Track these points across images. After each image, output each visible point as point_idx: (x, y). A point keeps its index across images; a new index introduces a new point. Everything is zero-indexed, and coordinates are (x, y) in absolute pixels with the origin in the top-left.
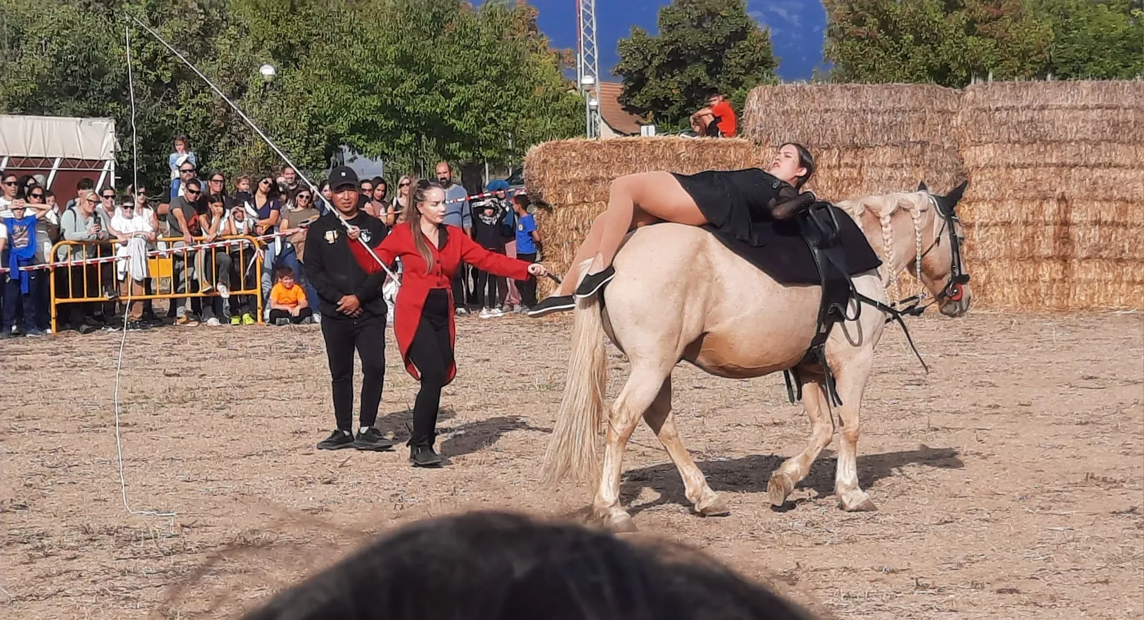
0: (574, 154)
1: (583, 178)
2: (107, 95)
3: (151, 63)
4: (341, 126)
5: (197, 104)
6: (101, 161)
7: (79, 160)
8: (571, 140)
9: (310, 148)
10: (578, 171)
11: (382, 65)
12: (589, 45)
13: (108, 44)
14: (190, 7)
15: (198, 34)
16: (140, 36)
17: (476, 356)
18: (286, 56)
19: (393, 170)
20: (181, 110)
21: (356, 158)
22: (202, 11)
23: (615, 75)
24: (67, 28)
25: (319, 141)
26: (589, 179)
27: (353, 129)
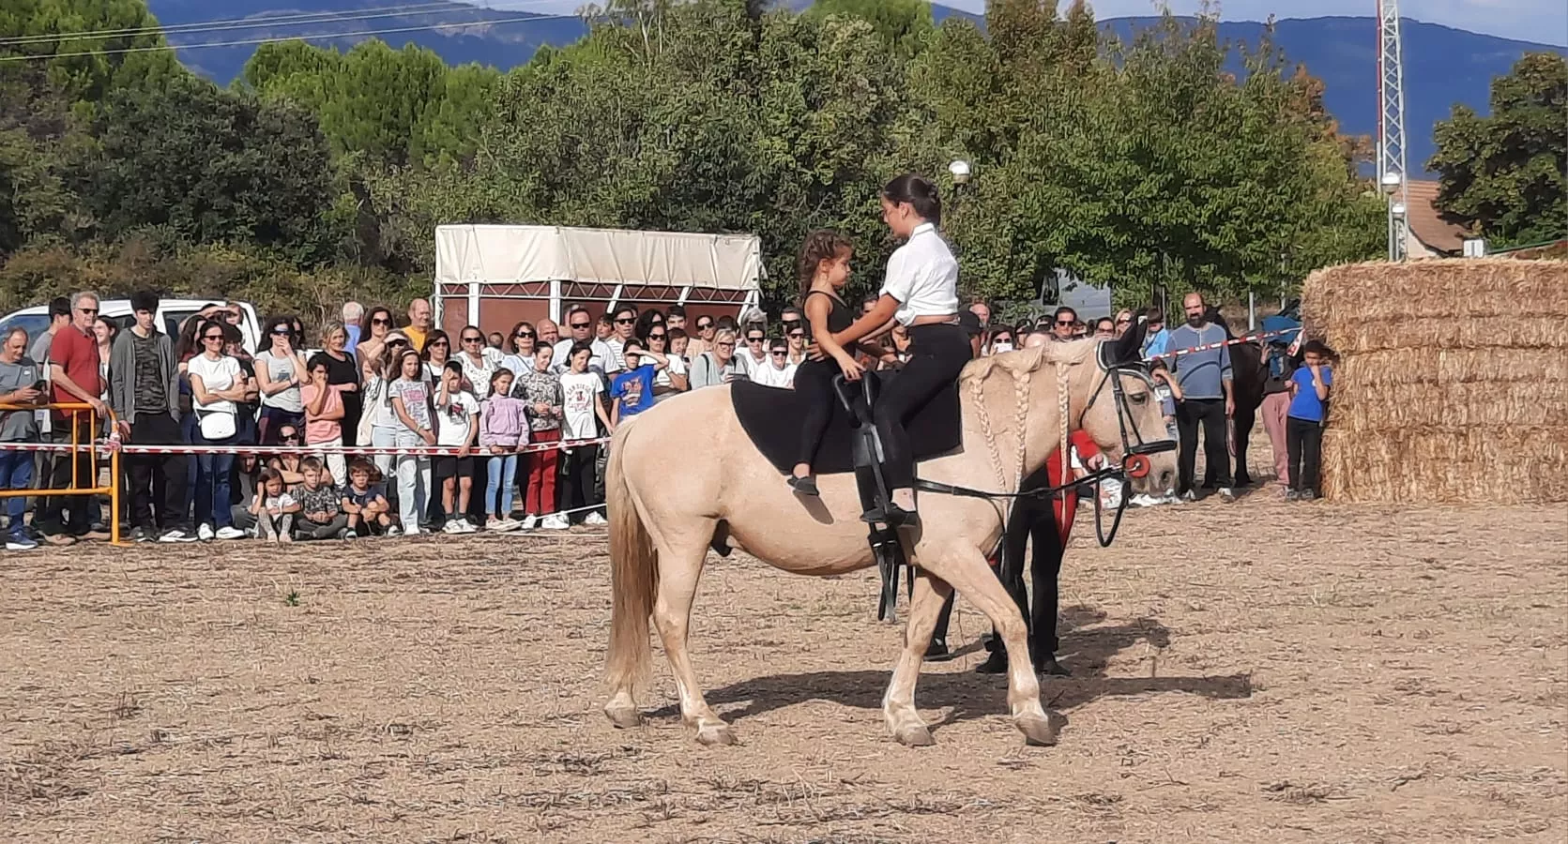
0: (1369, 283)
1: (1381, 315)
2: (749, 201)
3: (807, 160)
4: (1057, 243)
5: (866, 214)
6: (741, 291)
7: (712, 289)
8: (1366, 264)
9: (1014, 273)
10: (1375, 307)
11: (1111, 159)
12: (1394, 130)
13: (751, 134)
14: (859, 84)
15: (868, 120)
16: (794, 124)
17: (1233, 557)
18: (983, 148)
19: (1125, 302)
20: (846, 220)
21: (1075, 285)
22: (874, 90)
23: (1429, 170)
24: (698, 113)
25: (1027, 263)
26: (1390, 316)
27: (1072, 247)
